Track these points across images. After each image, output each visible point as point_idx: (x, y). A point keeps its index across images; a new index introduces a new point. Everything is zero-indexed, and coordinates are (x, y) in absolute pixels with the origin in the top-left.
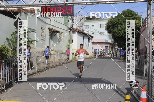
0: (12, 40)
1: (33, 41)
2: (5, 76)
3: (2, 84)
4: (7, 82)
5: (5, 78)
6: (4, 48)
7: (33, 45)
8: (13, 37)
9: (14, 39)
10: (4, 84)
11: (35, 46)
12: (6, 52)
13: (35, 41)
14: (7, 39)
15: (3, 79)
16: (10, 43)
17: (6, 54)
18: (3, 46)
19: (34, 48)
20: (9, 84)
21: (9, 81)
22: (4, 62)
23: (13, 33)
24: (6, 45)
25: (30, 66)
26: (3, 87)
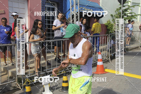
0: (116, 16)
1: (137, 15)
2: (110, 49)
3: (108, 55)
4: (111, 54)
5: (110, 50)
6: (109, 24)
7: (137, 19)
8: (117, 13)
9: (118, 15)
10: (109, 56)
11: (138, 21)
12: (110, 28)
13: (139, 15)
14: (112, 15)
15: (108, 51)
16: (114, 19)
17: (110, 29)
18: (108, 22)
19: (137, 23)
20: (113, 56)
21: (113, 53)
22: (109, 36)
23: (117, 9)
24: (110, 21)
25: (133, 41)
26: (108, 58)
